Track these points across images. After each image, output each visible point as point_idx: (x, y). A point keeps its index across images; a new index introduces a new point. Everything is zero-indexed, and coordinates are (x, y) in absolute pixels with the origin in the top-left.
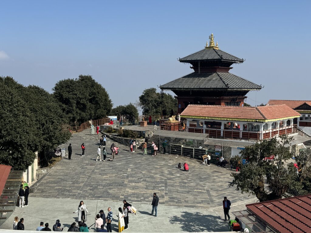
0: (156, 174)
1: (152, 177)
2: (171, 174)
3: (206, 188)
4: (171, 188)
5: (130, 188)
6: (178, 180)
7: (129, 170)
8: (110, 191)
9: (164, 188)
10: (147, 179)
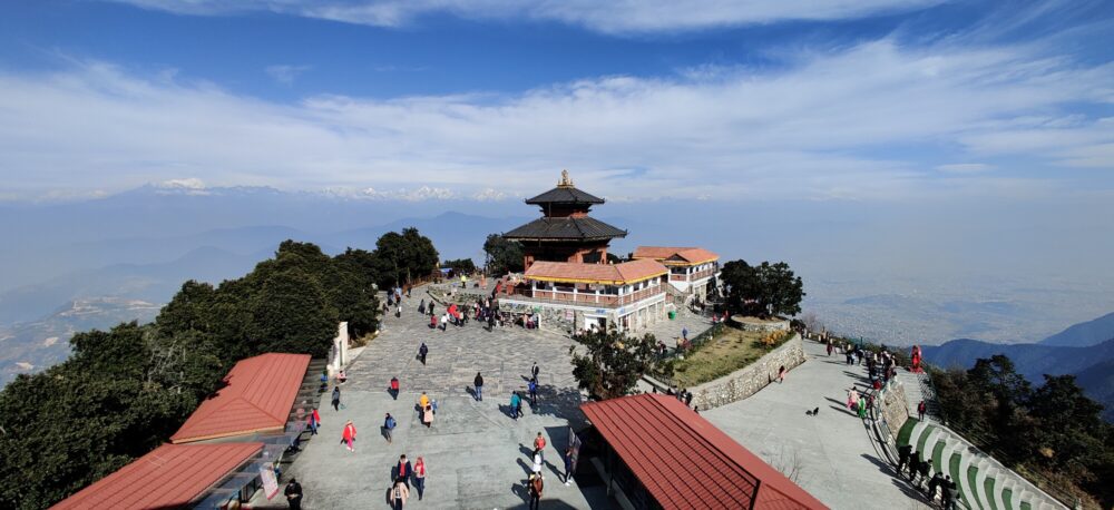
0: (492, 354)
1: (486, 359)
2: (510, 352)
3: (550, 371)
4: (508, 373)
5: (457, 375)
6: (517, 362)
7: (459, 349)
8: (434, 381)
9: (498, 373)
10: (480, 362)
